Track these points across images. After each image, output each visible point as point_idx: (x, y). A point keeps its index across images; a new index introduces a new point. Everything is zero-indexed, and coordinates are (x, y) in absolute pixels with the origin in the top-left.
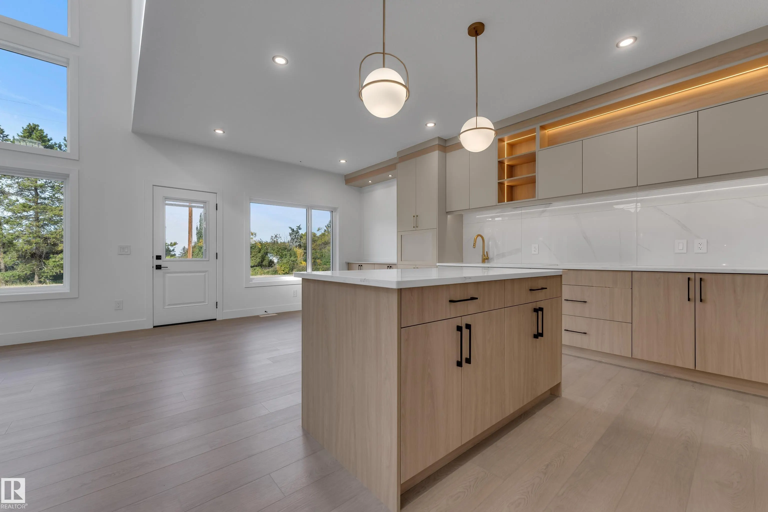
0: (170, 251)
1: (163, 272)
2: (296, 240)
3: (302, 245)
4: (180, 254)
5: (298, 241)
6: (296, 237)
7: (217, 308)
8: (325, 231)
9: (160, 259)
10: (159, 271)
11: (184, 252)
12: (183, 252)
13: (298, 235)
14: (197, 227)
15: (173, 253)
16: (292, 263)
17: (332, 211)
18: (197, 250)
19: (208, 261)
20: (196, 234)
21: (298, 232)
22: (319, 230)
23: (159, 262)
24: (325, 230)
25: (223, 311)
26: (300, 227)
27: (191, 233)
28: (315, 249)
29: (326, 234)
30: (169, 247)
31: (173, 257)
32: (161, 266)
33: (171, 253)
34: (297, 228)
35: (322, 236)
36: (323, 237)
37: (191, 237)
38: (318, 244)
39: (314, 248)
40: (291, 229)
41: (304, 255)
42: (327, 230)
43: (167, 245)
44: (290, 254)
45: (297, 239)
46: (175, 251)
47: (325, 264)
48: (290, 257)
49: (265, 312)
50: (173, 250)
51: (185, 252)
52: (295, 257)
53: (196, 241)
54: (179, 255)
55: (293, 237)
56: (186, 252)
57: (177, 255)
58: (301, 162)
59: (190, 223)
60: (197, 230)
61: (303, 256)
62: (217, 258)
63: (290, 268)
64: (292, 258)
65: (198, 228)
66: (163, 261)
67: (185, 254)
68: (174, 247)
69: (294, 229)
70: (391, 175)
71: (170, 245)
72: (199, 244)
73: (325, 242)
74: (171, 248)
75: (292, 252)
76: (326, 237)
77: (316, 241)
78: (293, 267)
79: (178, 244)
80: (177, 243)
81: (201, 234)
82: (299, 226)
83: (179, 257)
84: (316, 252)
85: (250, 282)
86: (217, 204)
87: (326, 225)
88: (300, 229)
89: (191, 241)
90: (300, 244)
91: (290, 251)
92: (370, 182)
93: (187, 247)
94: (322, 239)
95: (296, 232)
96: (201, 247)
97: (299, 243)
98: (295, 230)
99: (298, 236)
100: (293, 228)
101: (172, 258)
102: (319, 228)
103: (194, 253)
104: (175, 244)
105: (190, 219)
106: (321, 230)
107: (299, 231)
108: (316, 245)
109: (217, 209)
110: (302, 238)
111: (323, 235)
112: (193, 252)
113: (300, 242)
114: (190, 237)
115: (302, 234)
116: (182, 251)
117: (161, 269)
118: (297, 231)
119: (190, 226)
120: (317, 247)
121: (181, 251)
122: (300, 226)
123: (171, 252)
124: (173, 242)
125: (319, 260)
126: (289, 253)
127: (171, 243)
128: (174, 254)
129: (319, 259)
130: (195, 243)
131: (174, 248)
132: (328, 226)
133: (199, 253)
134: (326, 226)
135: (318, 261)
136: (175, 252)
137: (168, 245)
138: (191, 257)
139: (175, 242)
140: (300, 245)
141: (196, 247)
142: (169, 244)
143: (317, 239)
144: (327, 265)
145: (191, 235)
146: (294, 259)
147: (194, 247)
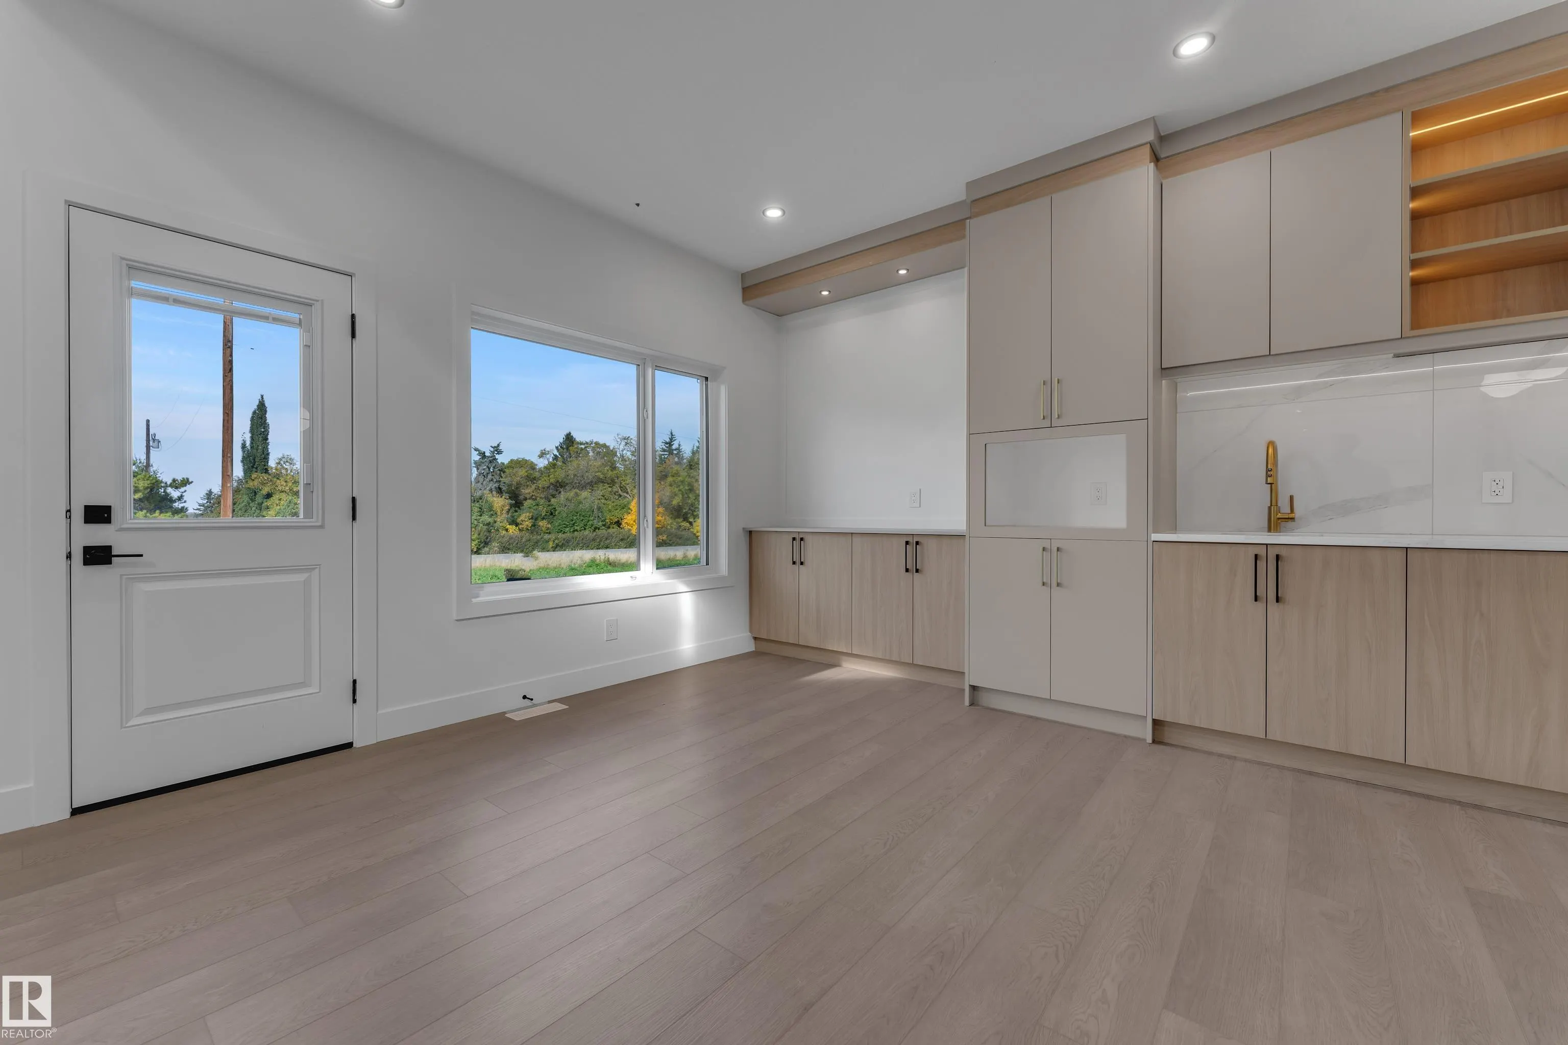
0: (172, 501)
1: (121, 575)
2: (490, 477)
3: (504, 488)
4: (200, 507)
5: (495, 480)
6: (489, 469)
7: (354, 701)
8: (556, 458)
9: (108, 521)
10: (98, 572)
11: (210, 503)
12: (207, 502)
13: (494, 465)
14: (242, 444)
15: (181, 505)
16: (484, 529)
17: (707, 379)
18: (246, 498)
19: (322, 527)
20: (242, 461)
21: (496, 459)
22: (543, 454)
23: (98, 535)
24: (555, 456)
25: (380, 712)
26: (500, 448)
27: (229, 455)
28: (533, 497)
29: (559, 463)
30: (169, 490)
31: (180, 516)
32: (108, 549)
33: (174, 504)
34: (492, 449)
35: (549, 469)
36: (552, 470)
37: (229, 464)
38: (540, 486)
39: (531, 495)
40: (478, 452)
41: (509, 510)
42: (560, 456)
43: (162, 487)
44: (480, 508)
45: (493, 475)
46: (185, 499)
47: (562, 531)
48: (479, 514)
49: (525, 697)
50: (180, 498)
51: (212, 504)
52: (492, 515)
53: (241, 478)
54: (197, 511)
55: (484, 469)
56: (214, 504)
57: (191, 511)
58: (638, 205)
59: (228, 429)
60: (244, 452)
61: (508, 512)
62: (354, 518)
63: (479, 540)
64: (486, 518)
65: (247, 445)
66: (121, 530)
67: (212, 507)
68: (182, 489)
69: (484, 452)
70: (903, 269)
71: (171, 486)
72: (251, 484)
73: (558, 481)
74: (175, 494)
75: (483, 504)
76: (559, 471)
77: (535, 480)
78: (487, 538)
79: (192, 482)
80: (190, 481)
81: (254, 460)
82: (496, 445)
83: (196, 516)
84: (538, 505)
85: (474, 600)
86: (353, 316)
87: (558, 444)
88: (500, 452)
89: (229, 474)
90: (501, 486)
91: (481, 501)
92: (825, 293)
93: (217, 490)
94: (549, 476)
95: (491, 459)
96: (255, 492)
97: (497, 485)
98: (487, 454)
99: (494, 468)
100: (483, 450)
101: (176, 517)
102: (544, 452)
103: (237, 504)
104: (186, 482)
105: (226, 418)
106: (548, 456)
107: (497, 456)
108: (537, 488)
109: (353, 335)
110: (504, 472)
111: (553, 466)
112: (234, 504)
113: (500, 481)
114: (227, 465)
115: (503, 464)
116: (205, 502)
117: (110, 563)
118: (491, 457)
119: (226, 437)
120: (538, 493)
121: (201, 502)
122: (498, 445)
123: (175, 501)
124: (179, 478)
125: (544, 521)
126: (477, 505)
127: (174, 480)
128: (183, 508)
129: (543, 519)
130: (240, 481)
131: (184, 494)
132: (561, 447)
133: (251, 505)
134: (557, 448)
135: (543, 524)
136: (185, 502)
137: (167, 486)
138: (231, 515)
139: (183, 478)
140: (500, 489)
141: (241, 492)
142: (168, 483)
143: (537, 474)
144: (564, 533)
145: (229, 459)
146: (491, 520)
147: (236, 491)
